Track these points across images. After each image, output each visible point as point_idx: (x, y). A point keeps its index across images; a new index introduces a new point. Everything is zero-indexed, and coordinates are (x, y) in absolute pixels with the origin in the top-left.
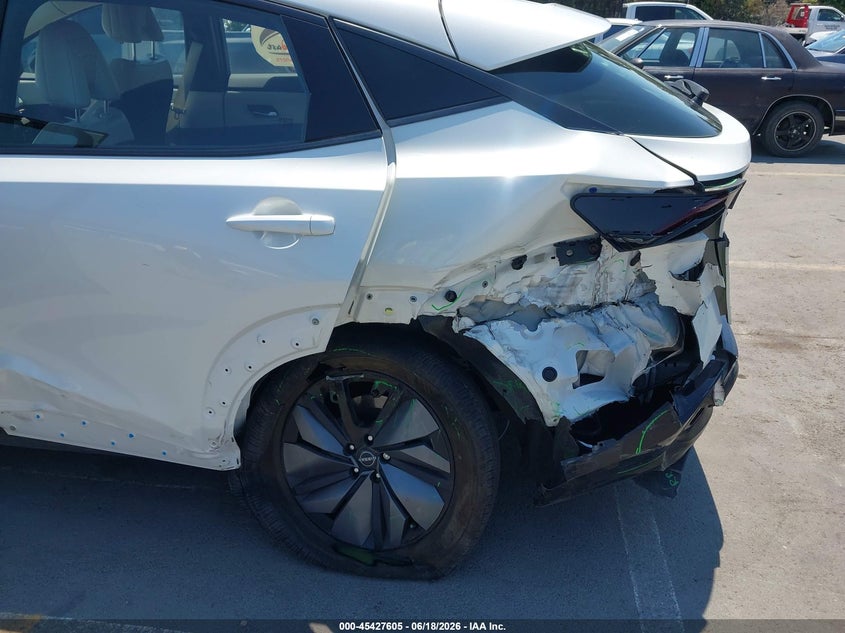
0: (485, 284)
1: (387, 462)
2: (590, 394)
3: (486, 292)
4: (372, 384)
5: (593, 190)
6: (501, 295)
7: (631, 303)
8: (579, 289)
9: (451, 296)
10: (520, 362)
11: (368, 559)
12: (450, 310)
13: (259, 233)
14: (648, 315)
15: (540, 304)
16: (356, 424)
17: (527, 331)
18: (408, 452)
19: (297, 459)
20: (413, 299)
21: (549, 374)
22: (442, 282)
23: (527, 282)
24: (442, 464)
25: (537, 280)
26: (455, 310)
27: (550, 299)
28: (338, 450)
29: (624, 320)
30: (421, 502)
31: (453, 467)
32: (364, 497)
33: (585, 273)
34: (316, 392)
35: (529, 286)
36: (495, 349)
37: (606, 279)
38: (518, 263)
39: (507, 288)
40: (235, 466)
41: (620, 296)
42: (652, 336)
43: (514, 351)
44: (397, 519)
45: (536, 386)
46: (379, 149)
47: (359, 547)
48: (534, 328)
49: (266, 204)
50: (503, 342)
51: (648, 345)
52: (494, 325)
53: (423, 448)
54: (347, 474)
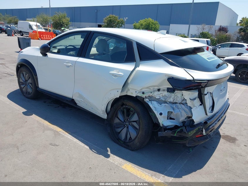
0: (151, 93)
1: (130, 125)
2: (171, 122)
3: (151, 94)
4: (130, 109)
5: (173, 78)
6: (155, 96)
7: (183, 104)
8: (171, 98)
9: (143, 93)
10: (156, 110)
11: (122, 143)
12: (144, 96)
13: (113, 75)
14: (186, 108)
15: (163, 100)
16: (127, 116)
17: (159, 104)
18: (133, 123)
19: (116, 121)
20: (136, 92)
21: (161, 114)
22: (141, 89)
23: (161, 95)
24: (137, 127)
25: (164, 95)
26: (145, 96)
27: (166, 99)
28: (123, 121)
29: (180, 107)
30: (133, 134)
31: (139, 128)
32: (125, 130)
33: (173, 95)
34: (122, 108)
35: (162, 96)
36: (151, 106)
37: (177, 97)
38: (159, 90)
39: (157, 95)
40: (106, 118)
41: (180, 102)
42: (186, 112)
43: (155, 108)
44: (129, 136)
45: (158, 116)
46: (134, 64)
47: (122, 140)
48: (160, 104)
49: (115, 71)
50: (153, 105)
51: (185, 114)
52: (152, 102)
53: (135, 123)
54: (123, 126)
